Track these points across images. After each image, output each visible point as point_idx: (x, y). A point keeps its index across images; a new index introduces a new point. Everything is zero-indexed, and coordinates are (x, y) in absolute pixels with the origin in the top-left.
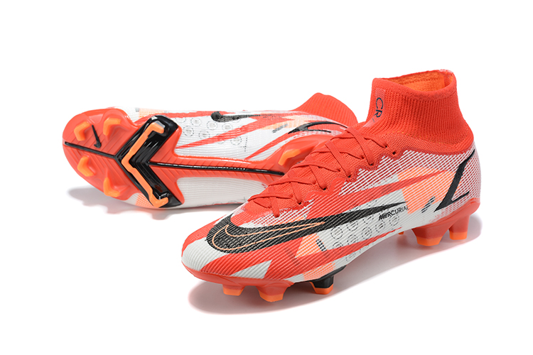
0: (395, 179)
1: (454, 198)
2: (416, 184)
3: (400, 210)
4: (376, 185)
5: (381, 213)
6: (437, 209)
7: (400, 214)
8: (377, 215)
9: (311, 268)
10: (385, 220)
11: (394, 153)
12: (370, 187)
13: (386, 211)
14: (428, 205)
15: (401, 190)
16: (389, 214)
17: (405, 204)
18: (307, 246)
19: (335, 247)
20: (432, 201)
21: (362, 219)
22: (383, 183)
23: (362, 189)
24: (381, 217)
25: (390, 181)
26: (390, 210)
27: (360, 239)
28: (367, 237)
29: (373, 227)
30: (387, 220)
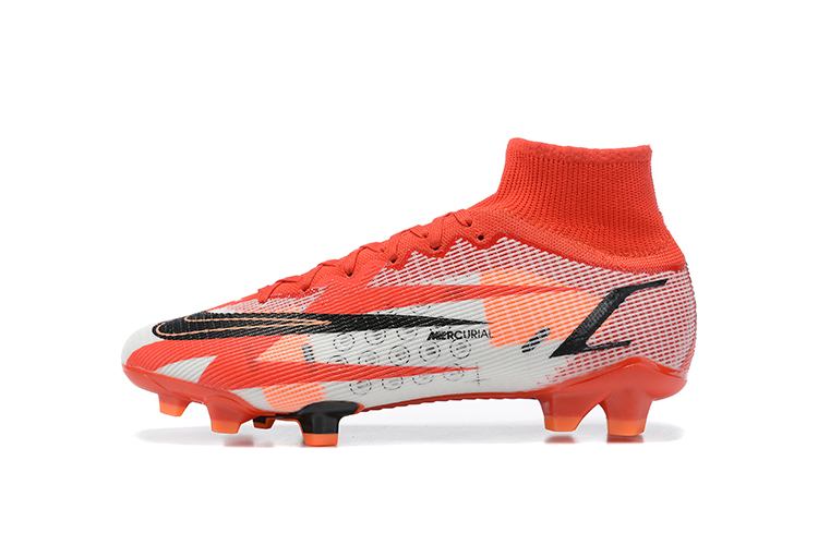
0: (474, 279)
1: (592, 341)
2: (514, 298)
3: (473, 334)
4: (436, 282)
5: (435, 329)
6: (555, 354)
7: (472, 341)
8: (425, 331)
9: (278, 383)
10: (440, 342)
11: (481, 238)
12: (424, 282)
13: (445, 329)
14: (535, 341)
15: (483, 300)
16: (450, 335)
17: (486, 327)
18: (285, 350)
19: (333, 361)
20: (544, 333)
21: (395, 330)
22: (449, 281)
23: (409, 283)
24: (433, 336)
25: (462, 281)
26: (454, 328)
27: (383, 362)
28: (399, 362)
29: (413, 349)
30: (444, 344)
